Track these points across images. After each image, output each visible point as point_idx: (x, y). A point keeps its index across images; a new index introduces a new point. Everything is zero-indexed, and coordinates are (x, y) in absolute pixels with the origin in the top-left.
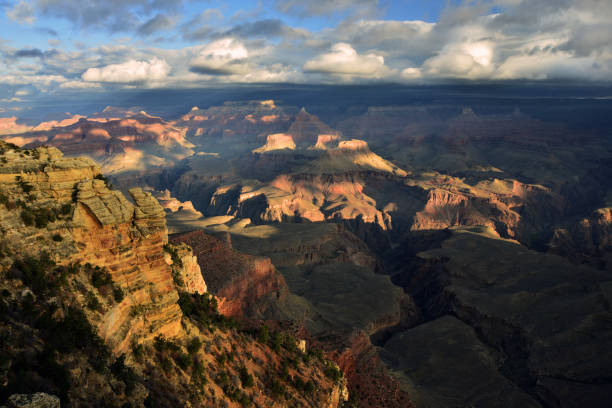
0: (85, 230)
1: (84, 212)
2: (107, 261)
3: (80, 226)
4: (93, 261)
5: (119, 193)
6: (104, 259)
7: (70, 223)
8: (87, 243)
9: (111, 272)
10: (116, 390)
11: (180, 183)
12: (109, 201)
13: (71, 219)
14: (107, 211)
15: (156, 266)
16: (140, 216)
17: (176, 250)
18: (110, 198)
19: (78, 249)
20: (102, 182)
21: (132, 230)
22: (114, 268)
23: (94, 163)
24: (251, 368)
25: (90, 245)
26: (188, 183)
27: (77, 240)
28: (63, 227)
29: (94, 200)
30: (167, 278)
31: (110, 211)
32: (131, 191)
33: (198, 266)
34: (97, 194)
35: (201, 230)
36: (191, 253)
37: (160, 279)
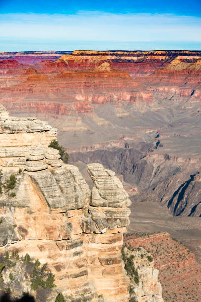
0: (30, 212)
1: (31, 187)
2: (49, 257)
4: (34, 254)
5: (74, 169)
6: (46, 253)
7: (13, 199)
8: (29, 230)
9: (54, 272)
11: (145, 162)
12: (62, 178)
13: (13, 195)
14: (59, 191)
15: (109, 273)
16: (97, 202)
17: (132, 257)
18: (63, 174)
19: (18, 235)
20: (56, 152)
21: (86, 219)
22: (58, 268)
23: (45, 125)
25: (32, 233)
26: (155, 166)
27: (18, 224)
28: (4, 205)
29: (44, 173)
30: (121, 291)
31: (62, 191)
32: (91, 166)
33: (159, 285)
34: (49, 167)
35: (167, 234)
36: (152, 264)
37: (113, 293)
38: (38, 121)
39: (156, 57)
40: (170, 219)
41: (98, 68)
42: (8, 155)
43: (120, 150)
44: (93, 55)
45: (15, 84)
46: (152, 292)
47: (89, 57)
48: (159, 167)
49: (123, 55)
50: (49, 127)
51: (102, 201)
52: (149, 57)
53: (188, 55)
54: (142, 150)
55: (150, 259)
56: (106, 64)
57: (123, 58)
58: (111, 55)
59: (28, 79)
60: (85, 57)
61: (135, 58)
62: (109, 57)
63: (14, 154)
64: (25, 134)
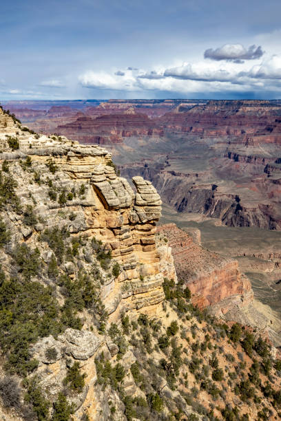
0: (95, 209)
2: (108, 239)
3: (91, 206)
4: (98, 237)
5: (124, 180)
6: (106, 237)
7: (83, 201)
8: (95, 221)
10: (111, 350)
12: (116, 186)
16: (140, 203)
18: (117, 184)
19: (87, 225)
20: (112, 168)
21: (132, 213)
23: (104, 151)
24: (222, 364)
25: (97, 223)
26: (165, 179)
27: (87, 217)
28: (78, 205)
29: (104, 183)
31: (116, 195)
32: (134, 178)
33: (172, 257)
34: (108, 179)
35: (174, 224)
36: (167, 244)
37: (150, 262)
38: (99, 148)
39: (166, 104)
40: (176, 215)
41: (126, 112)
42: (79, 171)
43: (142, 168)
44: (122, 102)
45: (69, 122)
46: (167, 262)
47: (120, 104)
48: (168, 180)
49: (144, 102)
50: (106, 152)
51: (143, 202)
52: (161, 104)
53: (188, 102)
54: (157, 168)
55: (166, 241)
56: (131, 109)
57: (143, 104)
58: (135, 103)
59: (78, 120)
60: (116, 104)
61: (151, 105)
62: (134, 104)
63: (83, 170)
64: (90, 157)
